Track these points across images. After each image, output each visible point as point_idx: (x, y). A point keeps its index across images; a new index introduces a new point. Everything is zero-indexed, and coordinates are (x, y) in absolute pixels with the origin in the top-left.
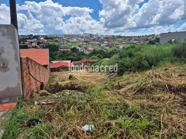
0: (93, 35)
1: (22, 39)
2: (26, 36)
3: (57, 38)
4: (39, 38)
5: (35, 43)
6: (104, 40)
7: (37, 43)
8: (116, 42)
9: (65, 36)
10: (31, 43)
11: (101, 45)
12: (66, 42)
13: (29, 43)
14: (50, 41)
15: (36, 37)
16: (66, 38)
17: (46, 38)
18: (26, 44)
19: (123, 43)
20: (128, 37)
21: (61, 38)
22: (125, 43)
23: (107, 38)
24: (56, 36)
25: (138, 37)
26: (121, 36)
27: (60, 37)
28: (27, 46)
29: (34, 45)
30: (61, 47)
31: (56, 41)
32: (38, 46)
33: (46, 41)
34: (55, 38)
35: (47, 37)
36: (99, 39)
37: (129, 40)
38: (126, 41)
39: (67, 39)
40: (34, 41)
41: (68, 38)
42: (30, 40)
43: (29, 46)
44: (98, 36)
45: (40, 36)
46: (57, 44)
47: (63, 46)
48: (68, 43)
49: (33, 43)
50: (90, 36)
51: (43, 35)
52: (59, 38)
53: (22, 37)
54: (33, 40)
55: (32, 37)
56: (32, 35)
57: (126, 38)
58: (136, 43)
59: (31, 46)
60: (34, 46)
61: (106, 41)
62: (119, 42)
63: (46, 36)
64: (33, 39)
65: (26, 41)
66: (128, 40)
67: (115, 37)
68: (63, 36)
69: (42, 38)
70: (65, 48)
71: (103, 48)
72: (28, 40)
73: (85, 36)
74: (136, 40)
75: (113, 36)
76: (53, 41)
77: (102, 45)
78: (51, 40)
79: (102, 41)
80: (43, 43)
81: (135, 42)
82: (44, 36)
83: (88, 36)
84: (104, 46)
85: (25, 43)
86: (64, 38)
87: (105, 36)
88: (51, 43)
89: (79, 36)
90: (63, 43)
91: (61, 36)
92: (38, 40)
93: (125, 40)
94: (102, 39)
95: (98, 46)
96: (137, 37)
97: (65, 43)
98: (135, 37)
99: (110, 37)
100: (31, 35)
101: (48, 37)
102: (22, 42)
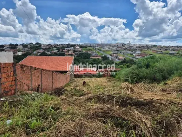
0: (126, 45)
1: (62, 47)
2: (65, 45)
3: (90, 46)
4: (75, 46)
6: (136, 49)
7: (73, 51)
8: (150, 52)
9: (98, 45)
10: (68, 51)
11: (132, 55)
12: (98, 50)
13: (66, 51)
14: (84, 50)
15: (73, 46)
16: (98, 47)
17: (81, 46)
18: (64, 52)
19: (158, 53)
20: (164, 46)
21: (94, 47)
22: (160, 53)
23: (140, 48)
24: (90, 45)
25: (177, 46)
26: (156, 46)
27: (93, 46)
28: (64, 53)
29: (70, 52)
30: (93, 55)
31: (90, 50)
32: (73, 54)
33: (80, 49)
34: (89, 47)
35: (82, 46)
36: (131, 49)
37: (166, 50)
38: (162, 51)
39: (100, 47)
40: (71, 50)
42: (67, 49)
43: (66, 54)
44: (130, 45)
45: (76, 45)
46: (89, 52)
47: (95, 54)
48: (99, 51)
49: (69, 51)
50: (122, 45)
52: (92, 47)
53: (62, 46)
54: (70, 49)
55: (69, 46)
56: (70, 44)
57: (162, 48)
58: (174, 54)
59: (68, 54)
60: (70, 54)
61: (139, 50)
62: (154, 51)
64: (70, 47)
65: (64, 49)
66: (164, 50)
67: (149, 46)
68: (96, 45)
69: (78, 47)
70: (96, 57)
71: (134, 57)
72: (66, 49)
73: (116, 45)
74: (174, 50)
75: (147, 45)
76: (87, 50)
77: (134, 54)
78: (85, 49)
79: (135, 51)
80: (78, 52)
81: (173, 52)
82: (79, 45)
83: (120, 45)
84: (136, 55)
85: (64, 51)
86: (96, 47)
87: (138, 45)
88: (85, 51)
89: (111, 45)
91: (95, 45)
92: (74, 49)
93: (160, 49)
94: (135, 48)
95: (129, 55)
96: (175, 47)
97: (97, 52)
98: (173, 47)
99: (143, 46)
100: (69, 44)
102: (61, 50)
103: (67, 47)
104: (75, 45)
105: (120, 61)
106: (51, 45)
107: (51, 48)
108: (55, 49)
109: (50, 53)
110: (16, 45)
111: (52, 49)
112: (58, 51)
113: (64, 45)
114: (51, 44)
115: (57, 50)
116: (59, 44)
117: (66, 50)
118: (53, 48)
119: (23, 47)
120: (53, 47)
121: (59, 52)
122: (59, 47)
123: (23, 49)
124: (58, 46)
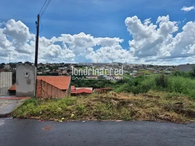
0: (122, 64)
4: (69, 66)
5: (65, 71)
6: (133, 69)
7: (67, 71)
8: (147, 72)
9: (94, 64)
10: (62, 70)
11: (129, 74)
13: (60, 70)
15: (67, 65)
17: (76, 66)
18: (57, 71)
19: (155, 73)
20: (160, 66)
21: (89, 66)
22: (156, 73)
23: (137, 67)
24: (85, 64)
25: (173, 66)
26: (153, 66)
27: (88, 65)
28: (58, 73)
29: (64, 72)
32: (67, 73)
34: (84, 66)
36: (128, 68)
37: (162, 70)
38: (159, 71)
40: (65, 69)
41: (96, 66)
42: (61, 68)
43: (59, 73)
44: (127, 65)
45: (71, 65)
50: (118, 64)
51: (73, 63)
53: (55, 65)
54: (63, 68)
55: (63, 66)
56: (64, 63)
57: (158, 68)
58: (170, 74)
59: (61, 74)
60: (64, 74)
61: (135, 70)
62: (150, 71)
63: (76, 64)
64: (64, 67)
65: (58, 69)
66: (160, 70)
67: (146, 66)
68: (92, 64)
69: (72, 67)
71: (131, 77)
72: (59, 68)
73: (113, 64)
74: (170, 70)
75: (143, 65)
77: (131, 74)
79: (131, 70)
81: (169, 72)
82: (74, 64)
83: (116, 65)
84: (132, 75)
85: (57, 70)
86: (92, 67)
87: (134, 65)
89: (108, 65)
91: (90, 64)
92: (68, 68)
93: (157, 69)
94: (131, 68)
95: (126, 75)
96: (171, 66)
98: (168, 66)
99: (140, 66)
100: (63, 63)
101: (78, 65)
102: (54, 70)
103: (61, 66)
104: (69, 64)
105: (117, 81)
106: (43, 64)
107: (43, 67)
108: (47, 68)
109: (41, 73)
110: (3, 64)
111: (44, 69)
112: (50, 71)
113: (57, 65)
114: (43, 63)
115: (50, 70)
116: (51, 64)
117: (60, 69)
119: (11, 66)
120: (45, 66)
121: (51, 72)
122: (51, 67)
123: (10, 69)
124: (51, 66)
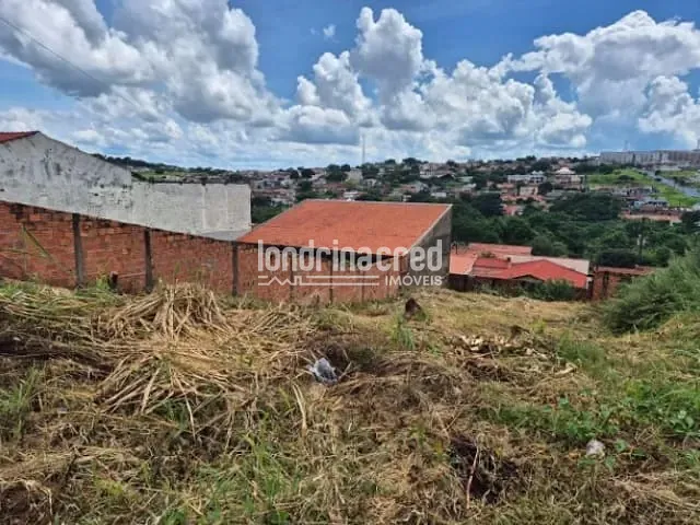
1: (494, 172)
2: (509, 162)
3: (631, 165)
4: (554, 167)
5: (531, 189)
7: (540, 187)
9: (675, 157)
10: (520, 185)
12: (672, 183)
13: (511, 186)
14: (595, 181)
15: (545, 165)
16: (675, 169)
17: (583, 167)
18: (500, 190)
21: (649, 167)
24: (629, 159)
27: (644, 163)
29: (526, 193)
30: (639, 204)
31: (625, 179)
32: (538, 198)
33: (576, 178)
34: (623, 167)
35: (589, 163)
39: (683, 169)
40: (531, 182)
41: (687, 165)
42: (518, 178)
45: (561, 162)
46: (620, 191)
47: (648, 199)
48: (677, 187)
49: (524, 185)
51: (572, 157)
52: (639, 167)
53: (496, 167)
54: (528, 177)
55: (528, 167)
56: (533, 158)
59: (513, 199)
60: (525, 199)
63: (586, 160)
64: (530, 171)
65: (505, 180)
68: (665, 156)
69: (565, 170)
70: (655, 212)
72: (510, 178)
76: (608, 181)
78: (599, 176)
80: (561, 189)
82: (575, 160)
85: (499, 186)
86: (663, 169)
88: (597, 187)
90: (655, 190)
91: (656, 157)
92: (545, 178)
97: (662, 189)
100: (531, 158)
101: (594, 163)
102: (490, 184)
103: (521, 171)
104: (555, 161)
106: (456, 165)
107: (453, 175)
108: (467, 179)
109: (444, 195)
110: (346, 168)
111: (457, 181)
112: (477, 189)
113: (508, 166)
114: (457, 161)
115: (474, 185)
116: (485, 161)
117: (512, 182)
118: (461, 175)
119: (364, 174)
120: (463, 171)
121: (479, 193)
122: (483, 173)
123: (361, 183)
124: (482, 169)
